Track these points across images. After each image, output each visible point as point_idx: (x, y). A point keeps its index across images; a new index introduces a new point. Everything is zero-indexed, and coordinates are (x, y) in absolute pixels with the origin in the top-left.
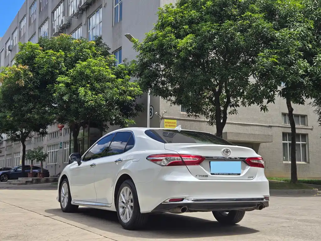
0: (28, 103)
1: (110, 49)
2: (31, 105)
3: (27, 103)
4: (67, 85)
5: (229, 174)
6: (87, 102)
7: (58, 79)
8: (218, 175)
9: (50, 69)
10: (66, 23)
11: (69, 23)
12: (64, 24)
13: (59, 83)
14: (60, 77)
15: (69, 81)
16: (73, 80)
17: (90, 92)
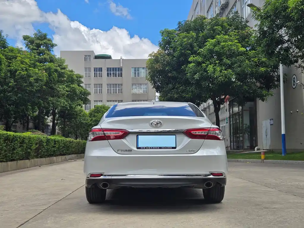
0: (169, 84)
1: (248, 21)
2: (170, 86)
3: (167, 84)
4: (199, 64)
5: (160, 148)
6: (217, 78)
7: (190, 60)
8: (146, 149)
9: (183, 51)
10: (224, 3)
11: (227, 2)
12: (223, 4)
13: (190, 62)
14: (192, 57)
15: (200, 59)
16: (204, 58)
17: (218, 69)
